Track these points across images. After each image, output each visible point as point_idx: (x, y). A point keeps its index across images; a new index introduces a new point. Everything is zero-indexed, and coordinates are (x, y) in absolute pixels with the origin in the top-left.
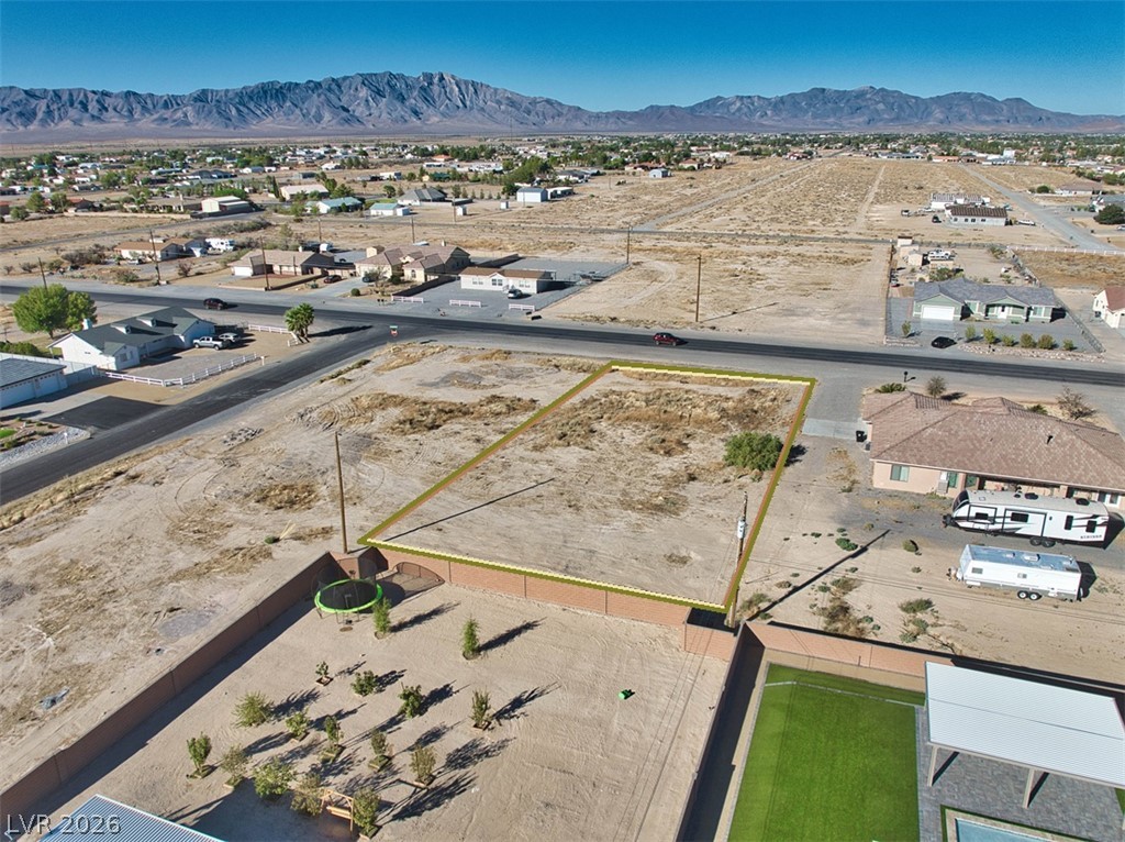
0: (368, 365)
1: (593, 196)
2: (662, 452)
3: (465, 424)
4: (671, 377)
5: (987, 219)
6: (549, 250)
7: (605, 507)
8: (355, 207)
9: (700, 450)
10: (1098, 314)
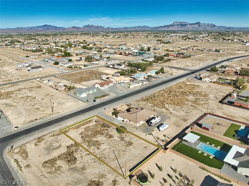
0: (19, 160)
3: (78, 154)
5: (39, 69)
7: (126, 148)
9: (113, 134)
10: (98, 88)
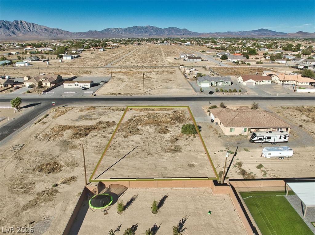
0: (49, 116)
1: (86, 57)
2: (163, 133)
3: (97, 132)
4: (149, 110)
5: (197, 60)
6: (84, 74)
7: (159, 153)
8: (9, 64)
9: (173, 131)
10: (240, 82)
